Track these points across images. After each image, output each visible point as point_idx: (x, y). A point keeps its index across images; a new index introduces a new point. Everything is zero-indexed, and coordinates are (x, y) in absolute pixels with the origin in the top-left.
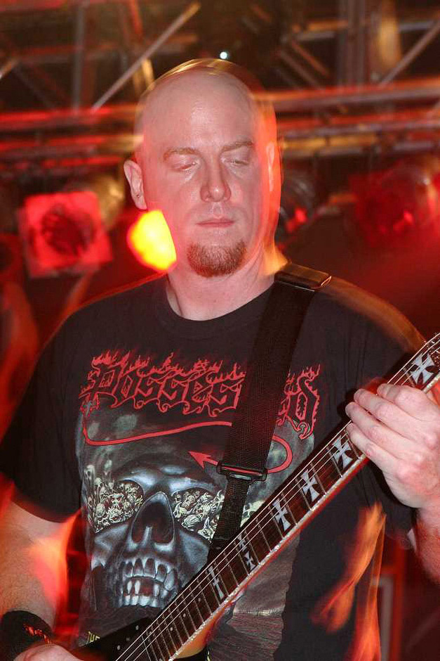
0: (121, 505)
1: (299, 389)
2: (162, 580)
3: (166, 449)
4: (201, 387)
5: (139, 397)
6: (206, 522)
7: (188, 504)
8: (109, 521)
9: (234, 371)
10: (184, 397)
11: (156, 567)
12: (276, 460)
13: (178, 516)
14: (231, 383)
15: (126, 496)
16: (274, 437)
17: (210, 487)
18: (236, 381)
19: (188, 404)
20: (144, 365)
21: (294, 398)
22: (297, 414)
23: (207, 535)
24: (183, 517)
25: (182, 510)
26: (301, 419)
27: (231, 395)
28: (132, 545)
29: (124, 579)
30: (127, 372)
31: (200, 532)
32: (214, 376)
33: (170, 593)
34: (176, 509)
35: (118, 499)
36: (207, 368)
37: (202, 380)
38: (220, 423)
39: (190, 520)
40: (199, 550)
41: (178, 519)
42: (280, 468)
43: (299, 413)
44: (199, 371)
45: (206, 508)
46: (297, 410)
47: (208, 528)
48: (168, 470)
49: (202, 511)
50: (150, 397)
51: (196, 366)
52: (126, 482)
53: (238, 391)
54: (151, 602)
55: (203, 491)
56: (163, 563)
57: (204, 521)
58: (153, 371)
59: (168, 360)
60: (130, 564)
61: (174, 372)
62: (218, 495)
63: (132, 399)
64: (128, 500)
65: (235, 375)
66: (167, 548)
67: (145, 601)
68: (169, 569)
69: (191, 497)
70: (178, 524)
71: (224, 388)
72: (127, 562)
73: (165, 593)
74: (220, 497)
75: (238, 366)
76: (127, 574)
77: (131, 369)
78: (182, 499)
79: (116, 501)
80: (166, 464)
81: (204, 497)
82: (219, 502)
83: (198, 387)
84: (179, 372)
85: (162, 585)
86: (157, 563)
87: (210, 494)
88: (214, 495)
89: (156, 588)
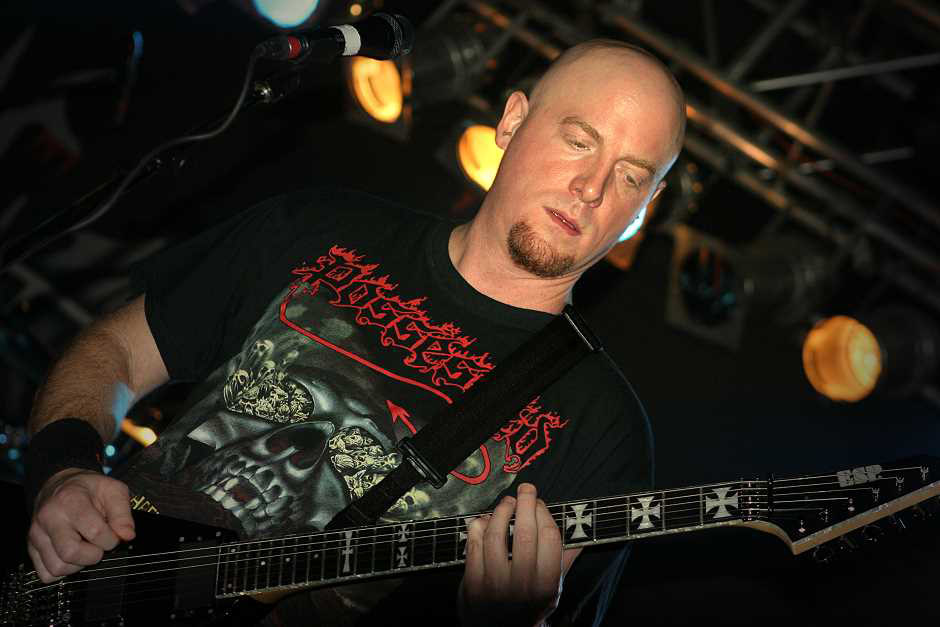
0: (278, 404)
1: (536, 424)
2: (267, 500)
3: (364, 384)
4: (440, 349)
5: (366, 312)
6: (359, 473)
7: (352, 442)
8: (254, 411)
9: (483, 358)
10: (414, 347)
11: (272, 484)
12: (468, 469)
13: (333, 447)
14: (474, 366)
15: (290, 399)
16: (482, 447)
17: (388, 443)
18: (479, 368)
19: (415, 355)
20: (389, 287)
21: (525, 428)
22: (517, 444)
23: (352, 485)
24: (337, 451)
25: (341, 444)
26: (518, 451)
27: (466, 377)
28: (261, 448)
29: (225, 472)
30: (366, 281)
31: (347, 478)
32: (458, 347)
33: (267, 517)
34: (335, 439)
35: (280, 396)
36: (456, 336)
37: (444, 344)
38: (439, 393)
39: (343, 460)
40: (334, 494)
41: (330, 449)
42: (468, 480)
43: (521, 444)
44: (444, 333)
45: (370, 461)
46: (521, 441)
47: (357, 479)
48: (352, 405)
49: (362, 460)
50: (378, 321)
51: (445, 326)
52: (300, 386)
53: (476, 377)
54: (236, 509)
55: (376, 442)
56: (281, 485)
57: (358, 470)
58: (395, 299)
59: (417, 302)
60: (244, 463)
61: (418, 316)
62: (390, 456)
63: (357, 311)
64: (289, 405)
65: (482, 360)
66: (298, 474)
67: (230, 504)
68: (284, 494)
69: (360, 438)
70: (328, 455)
71: (463, 365)
72: (241, 459)
73: (262, 514)
74: (391, 459)
75: (489, 356)
76: (232, 469)
77: (372, 281)
78: (348, 433)
79: (276, 396)
80: (354, 398)
81: (374, 449)
82: (386, 463)
83: (436, 348)
84: (424, 320)
85: (264, 504)
86: (275, 482)
87: (382, 449)
88: (386, 454)
89: (255, 502)
